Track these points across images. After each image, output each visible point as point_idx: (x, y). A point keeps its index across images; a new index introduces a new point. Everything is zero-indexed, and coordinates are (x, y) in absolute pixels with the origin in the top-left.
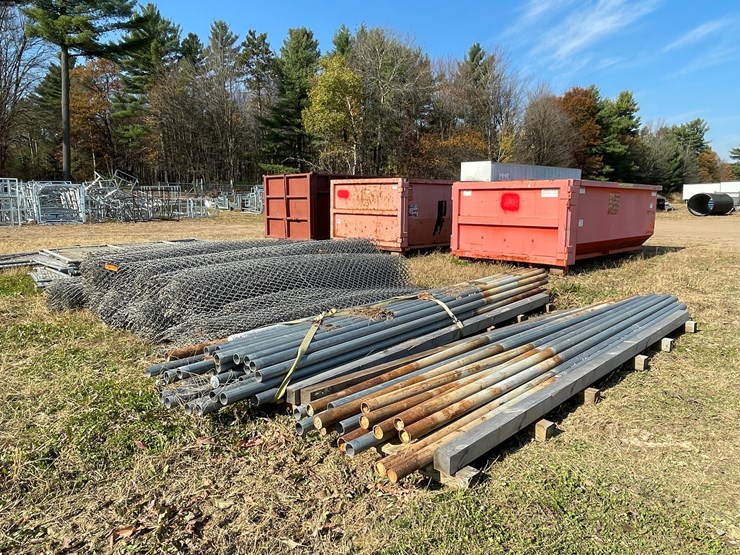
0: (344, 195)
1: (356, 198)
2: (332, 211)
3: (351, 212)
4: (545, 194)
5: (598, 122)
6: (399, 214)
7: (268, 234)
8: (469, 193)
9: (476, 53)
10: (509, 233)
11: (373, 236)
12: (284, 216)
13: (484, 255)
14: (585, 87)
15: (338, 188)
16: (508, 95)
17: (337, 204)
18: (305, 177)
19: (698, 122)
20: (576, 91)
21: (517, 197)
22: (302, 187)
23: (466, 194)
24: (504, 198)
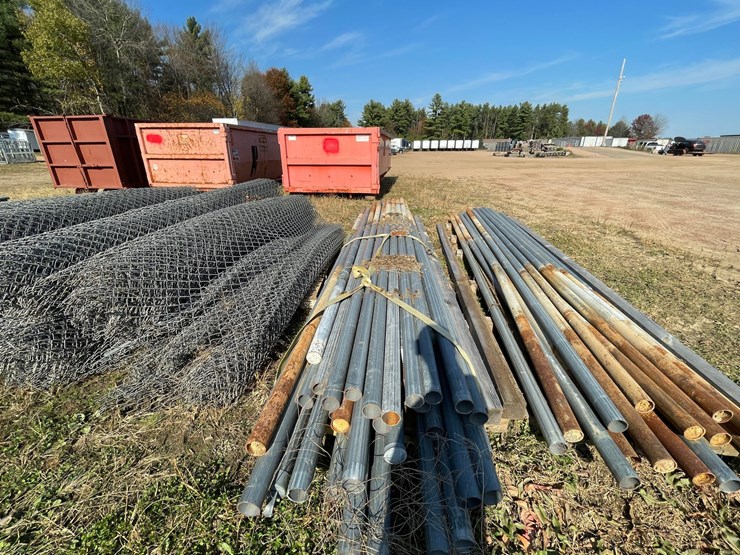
0: (156, 139)
1: (171, 142)
2: (144, 157)
3: (169, 157)
4: (359, 139)
5: (292, 96)
6: (226, 157)
7: (58, 183)
8: (293, 138)
9: (192, 24)
10: (332, 171)
11: (200, 180)
12: (77, 163)
13: (314, 190)
14: (279, 68)
15: (146, 132)
16: (226, 68)
17: (148, 150)
18: (97, 119)
19: (340, 102)
20: (274, 71)
21: (337, 142)
22: (95, 131)
23: (291, 138)
24: (325, 143)
